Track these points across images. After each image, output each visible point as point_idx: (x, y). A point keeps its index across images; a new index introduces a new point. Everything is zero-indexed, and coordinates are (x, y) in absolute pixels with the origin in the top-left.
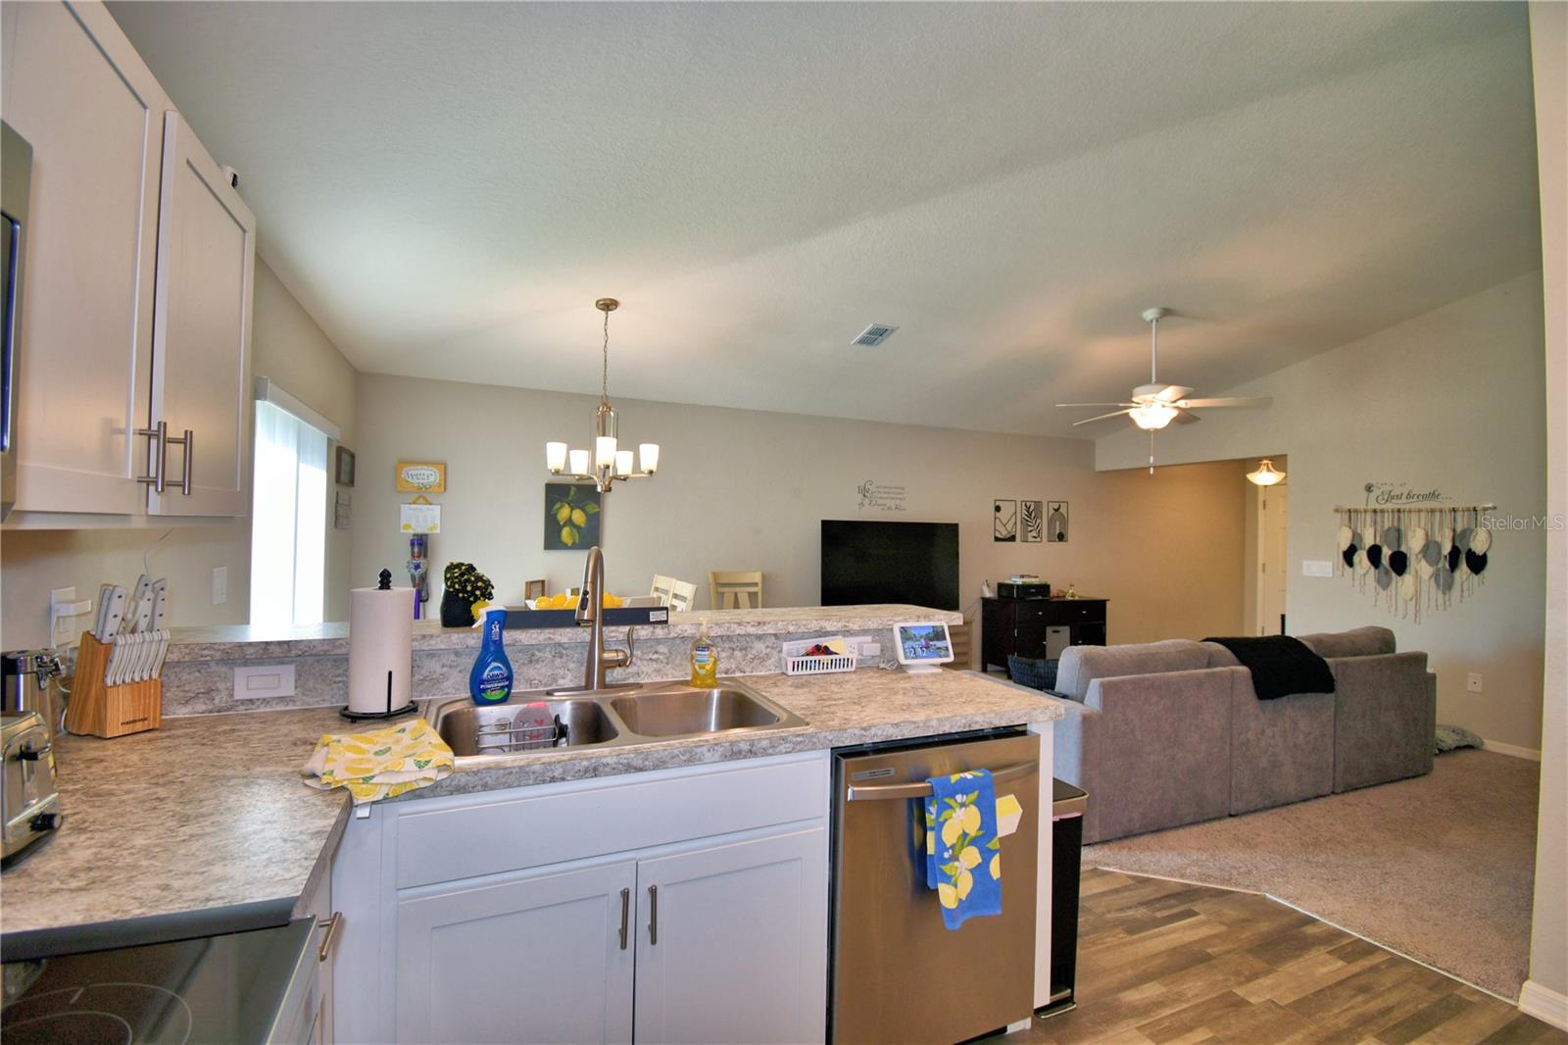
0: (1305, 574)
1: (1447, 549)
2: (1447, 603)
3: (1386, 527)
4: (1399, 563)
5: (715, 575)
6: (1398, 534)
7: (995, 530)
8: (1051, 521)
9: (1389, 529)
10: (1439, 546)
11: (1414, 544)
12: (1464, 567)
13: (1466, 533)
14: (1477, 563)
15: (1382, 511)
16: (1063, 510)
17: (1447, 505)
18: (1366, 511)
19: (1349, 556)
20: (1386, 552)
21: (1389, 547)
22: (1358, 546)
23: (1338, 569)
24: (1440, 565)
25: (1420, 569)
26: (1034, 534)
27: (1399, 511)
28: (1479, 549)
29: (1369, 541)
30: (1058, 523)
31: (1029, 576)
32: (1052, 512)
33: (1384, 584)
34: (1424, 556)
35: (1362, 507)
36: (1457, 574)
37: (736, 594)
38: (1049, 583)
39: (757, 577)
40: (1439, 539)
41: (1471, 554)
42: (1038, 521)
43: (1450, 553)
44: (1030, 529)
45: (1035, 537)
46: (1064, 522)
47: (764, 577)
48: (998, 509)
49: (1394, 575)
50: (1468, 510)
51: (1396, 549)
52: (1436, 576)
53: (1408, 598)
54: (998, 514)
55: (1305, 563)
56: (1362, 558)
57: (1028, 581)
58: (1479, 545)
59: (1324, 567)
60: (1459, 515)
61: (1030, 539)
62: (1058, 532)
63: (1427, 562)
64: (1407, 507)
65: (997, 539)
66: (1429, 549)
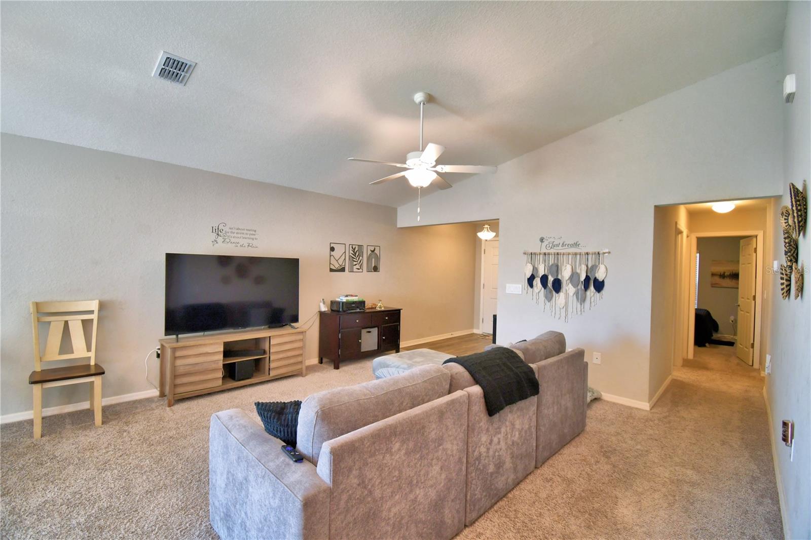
0: (507, 292)
1: (583, 277)
2: (583, 310)
3: (551, 264)
4: (557, 286)
5: (37, 305)
6: (556, 268)
7: (330, 263)
8: (369, 259)
9: (552, 265)
10: (579, 275)
11: (565, 274)
12: (592, 288)
13: (594, 268)
14: (599, 286)
15: (549, 254)
16: (377, 251)
17: (584, 251)
18: (540, 254)
19: (531, 281)
20: (551, 279)
21: (552, 276)
22: (535, 275)
23: (525, 289)
24: (579, 287)
25: (569, 289)
26: (358, 266)
27: (558, 254)
28: (600, 278)
29: (541, 272)
30: (373, 259)
31: (352, 296)
32: (369, 252)
33: (549, 298)
34: (571, 282)
35: (538, 251)
36: (588, 293)
37: (66, 323)
38: (364, 300)
39: (94, 305)
40: (578, 271)
41: (596, 280)
42: (361, 258)
43: (584, 280)
44: (355, 263)
45: (359, 269)
46: (378, 259)
47: (102, 306)
48: (332, 249)
49: (554, 292)
50: (595, 253)
51: (556, 277)
52: (577, 293)
53: (562, 307)
54: (332, 253)
55: (508, 285)
56: (537, 282)
57: (350, 299)
58: (600, 275)
59: (517, 287)
60: (590, 257)
61: (355, 270)
62: (373, 265)
63: (572, 285)
64: (562, 251)
65: (331, 270)
66: (574, 276)
